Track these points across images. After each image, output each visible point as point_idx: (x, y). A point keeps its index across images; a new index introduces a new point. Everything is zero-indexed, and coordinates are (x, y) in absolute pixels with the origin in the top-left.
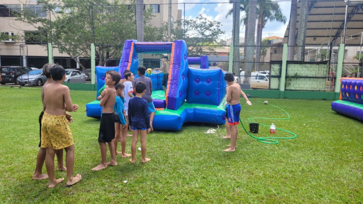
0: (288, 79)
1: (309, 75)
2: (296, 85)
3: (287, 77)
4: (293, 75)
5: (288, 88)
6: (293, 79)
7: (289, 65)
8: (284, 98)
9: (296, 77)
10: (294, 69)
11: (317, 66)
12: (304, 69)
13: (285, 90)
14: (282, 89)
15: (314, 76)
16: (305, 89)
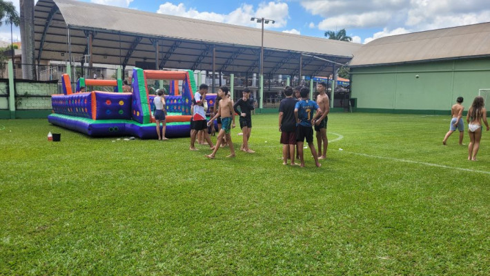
0: (18, 98)
1: (40, 94)
2: (28, 104)
3: (16, 96)
4: (23, 94)
5: (19, 108)
6: (23, 98)
7: (17, 84)
8: (17, 118)
9: (27, 96)
10: (23, 88)
11: (48, 85)
12: (35, 88)
13: (16, 109)
14: (13, 108)
15: (46, 95)
16: (37, 108)
